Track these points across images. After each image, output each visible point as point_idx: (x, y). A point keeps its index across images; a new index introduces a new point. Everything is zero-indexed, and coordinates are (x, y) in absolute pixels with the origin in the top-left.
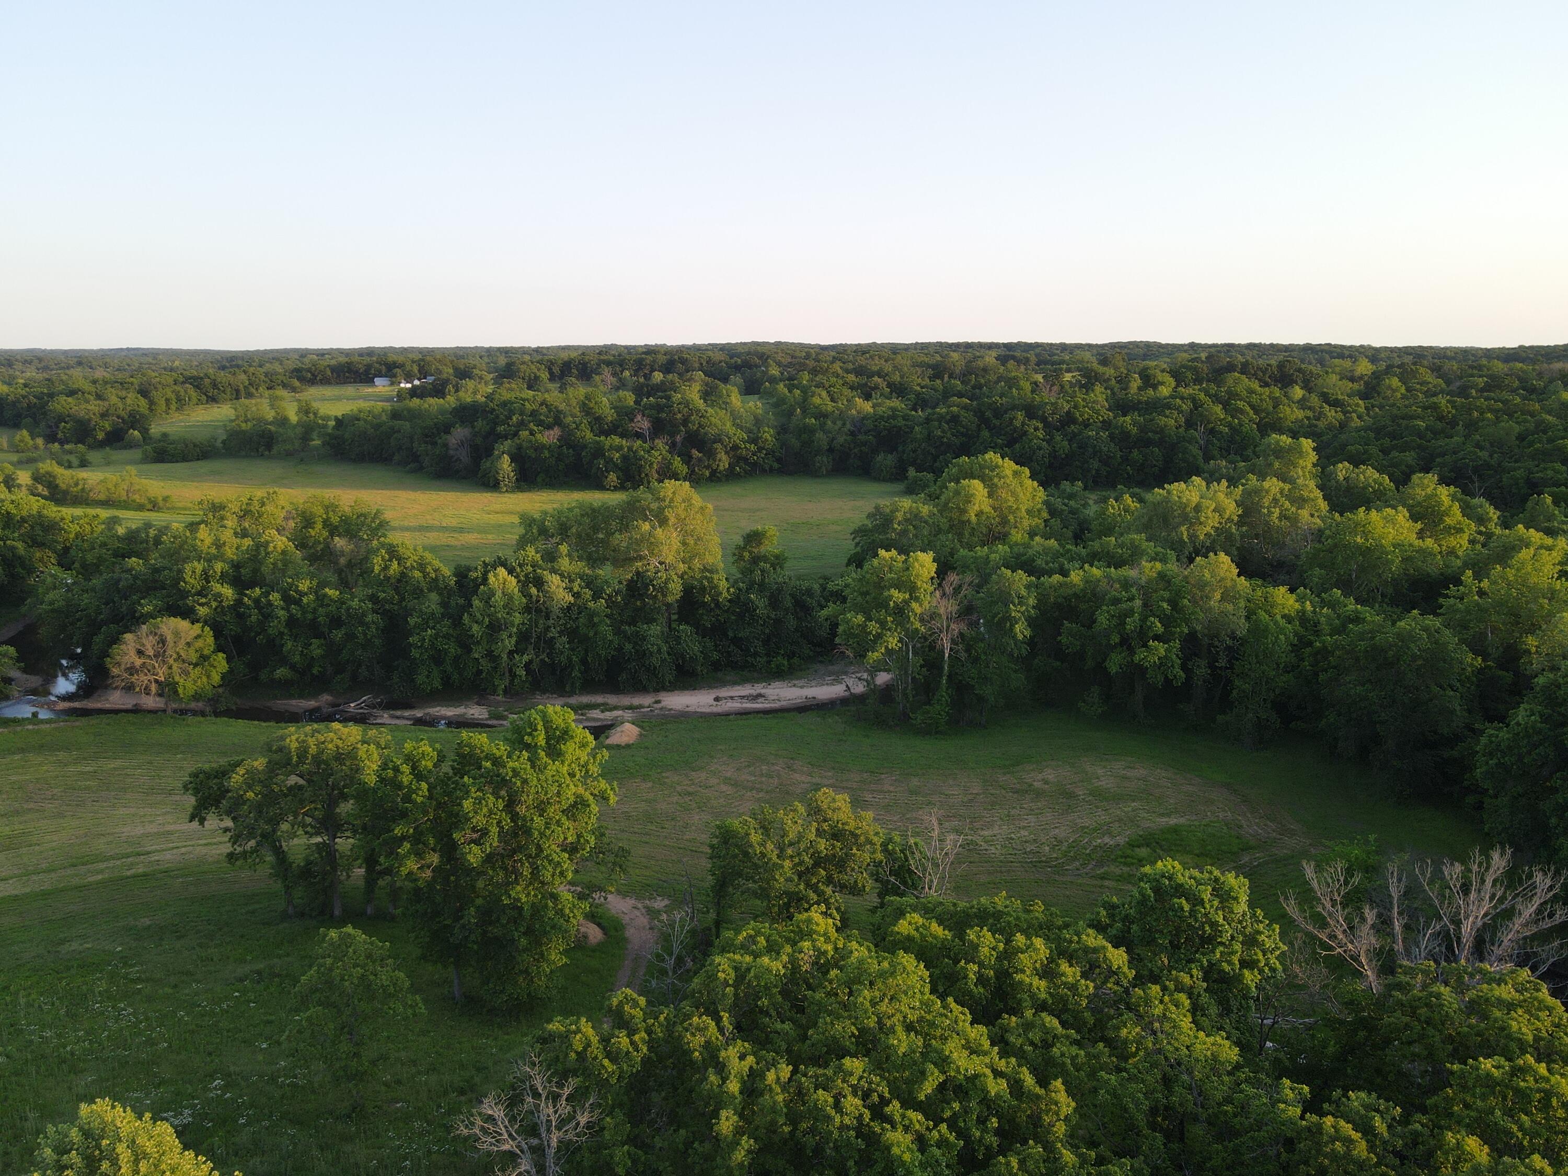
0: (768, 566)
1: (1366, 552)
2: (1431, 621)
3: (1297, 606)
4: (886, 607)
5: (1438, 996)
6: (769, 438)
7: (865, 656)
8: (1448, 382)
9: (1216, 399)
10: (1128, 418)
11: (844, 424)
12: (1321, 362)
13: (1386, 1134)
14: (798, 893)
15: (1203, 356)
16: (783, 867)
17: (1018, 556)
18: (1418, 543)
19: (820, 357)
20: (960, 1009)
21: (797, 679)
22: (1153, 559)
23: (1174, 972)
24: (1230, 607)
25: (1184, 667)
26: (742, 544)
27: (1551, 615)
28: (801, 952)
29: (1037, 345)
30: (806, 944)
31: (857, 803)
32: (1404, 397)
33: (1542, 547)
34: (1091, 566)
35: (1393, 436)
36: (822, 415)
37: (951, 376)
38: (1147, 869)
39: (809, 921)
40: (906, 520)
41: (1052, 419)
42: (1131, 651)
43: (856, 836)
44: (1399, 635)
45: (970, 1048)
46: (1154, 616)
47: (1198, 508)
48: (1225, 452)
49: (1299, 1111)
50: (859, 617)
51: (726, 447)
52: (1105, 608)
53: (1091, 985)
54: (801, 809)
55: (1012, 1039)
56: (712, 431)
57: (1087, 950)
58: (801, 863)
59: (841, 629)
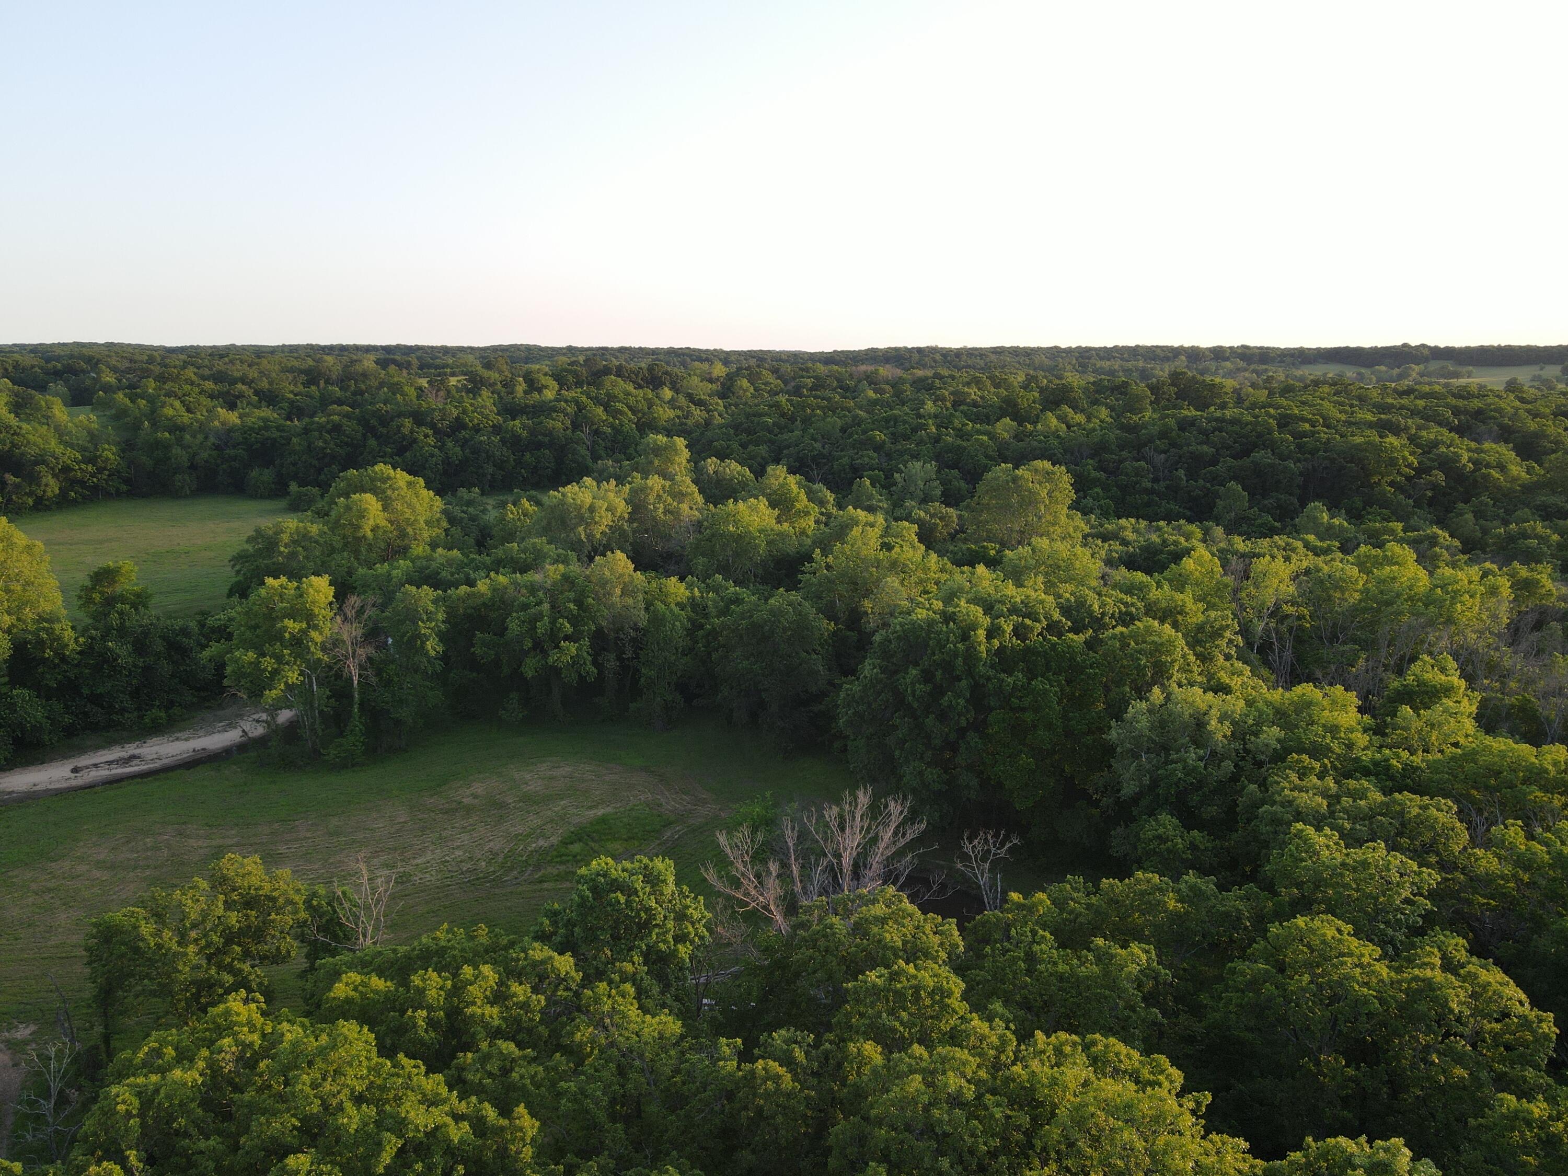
0: (128, 607)
1: (739, 538)
2: (795, 596)
3: (687, 593)
4: (280, 638)
5: (831, 926)
6: (112, 457)
7: (261, 696)
8: (785, 383)
9: (597, 401)
10: (517, 422)
11: (206, 438)
12: (684, 364)
13: (804, 1061)
14: (208, 979)
15: (581, 359)
16: (186, 954)
17: (421, 570)
18: (777, 527)
19: (168, 361)
20: (413, 1062)
21: (180, 731)
22: (555, 562)
23: (617, 964)
24: (630, 601)
25: (595, 663)
26: (88, 583)
27: (879, 580)
28: (221, 1051)
29: (418, 348)
30: (226, 1041)
31: (271, 860)
32: (753, 396)
33: (866, 524)
34: (497, 573)
35: (749, 432)
36: (176, 428)
37: (327, 382)
38: (583, 871)
39: (227, 1013)
40: (294, 542)
41: (443, 425)
42: (545, 653)
43: (274, 900)
44: (772, 612)
45: (428, 1100)
46: (562, 617)
47: (592, 509)
48: (611, 451)
49: (735, 1063)
50: (250, 654)
51: (53, 469)
52: (515, 614)
53: (542, 998)
54: (204, 884)
55: (470, 1077)
56: (32, 451)
57: (535, 964)
58: (208, 945)
59: (229, 670)
